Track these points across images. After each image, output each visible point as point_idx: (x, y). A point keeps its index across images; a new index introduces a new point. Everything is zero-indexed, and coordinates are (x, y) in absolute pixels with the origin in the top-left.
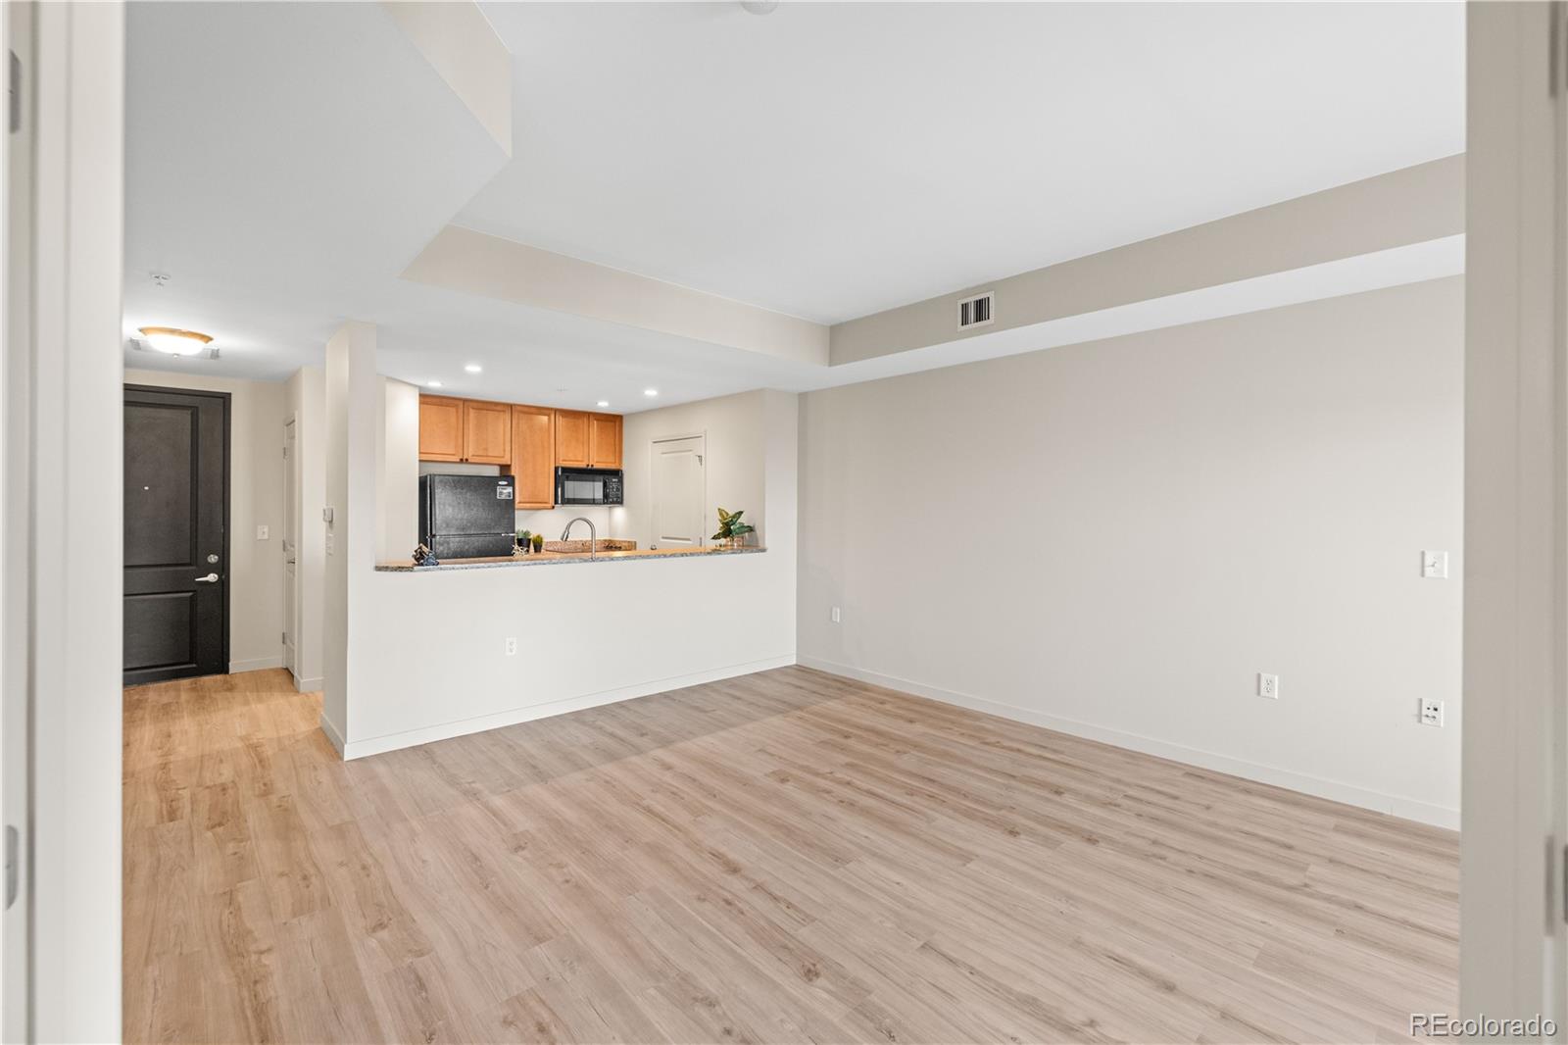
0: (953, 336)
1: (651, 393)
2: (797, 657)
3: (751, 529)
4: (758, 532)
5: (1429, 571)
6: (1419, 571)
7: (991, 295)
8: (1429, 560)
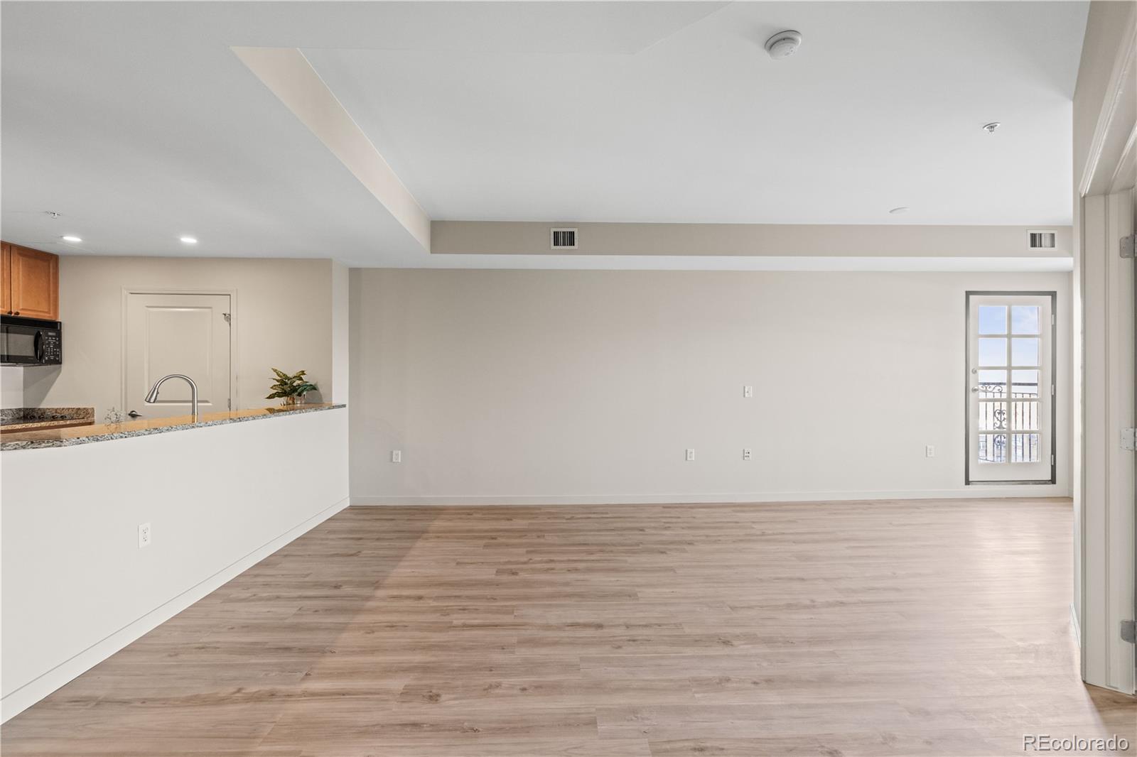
0: (547, 252)
1: (189, 240)
2: (351, 499)
3: (314, 388)
4: (322, 390)
5: (746, 395)
6: (743, 395)
7: (576, 230)
8: (746, 390)
